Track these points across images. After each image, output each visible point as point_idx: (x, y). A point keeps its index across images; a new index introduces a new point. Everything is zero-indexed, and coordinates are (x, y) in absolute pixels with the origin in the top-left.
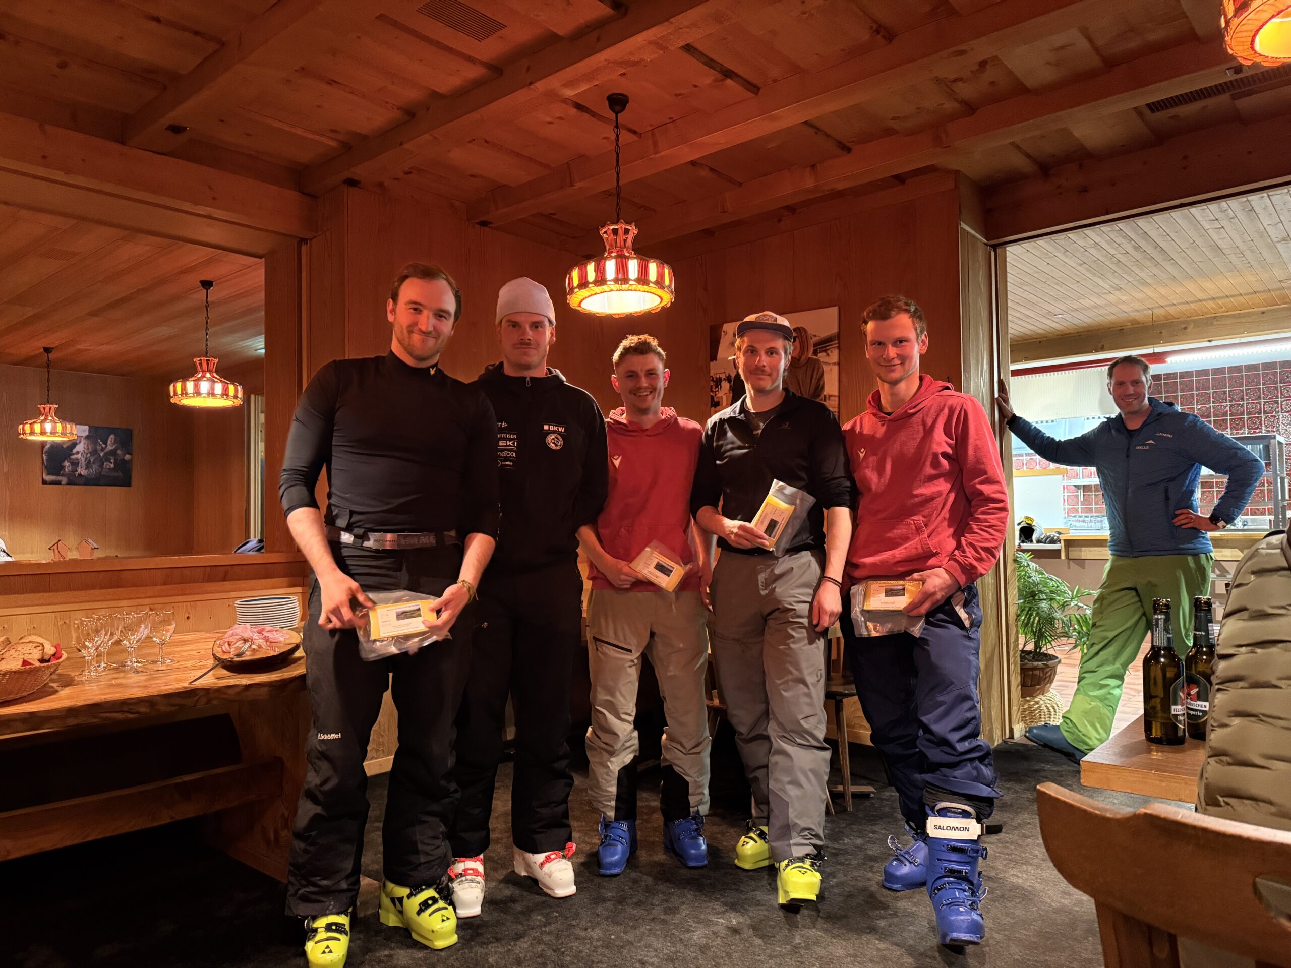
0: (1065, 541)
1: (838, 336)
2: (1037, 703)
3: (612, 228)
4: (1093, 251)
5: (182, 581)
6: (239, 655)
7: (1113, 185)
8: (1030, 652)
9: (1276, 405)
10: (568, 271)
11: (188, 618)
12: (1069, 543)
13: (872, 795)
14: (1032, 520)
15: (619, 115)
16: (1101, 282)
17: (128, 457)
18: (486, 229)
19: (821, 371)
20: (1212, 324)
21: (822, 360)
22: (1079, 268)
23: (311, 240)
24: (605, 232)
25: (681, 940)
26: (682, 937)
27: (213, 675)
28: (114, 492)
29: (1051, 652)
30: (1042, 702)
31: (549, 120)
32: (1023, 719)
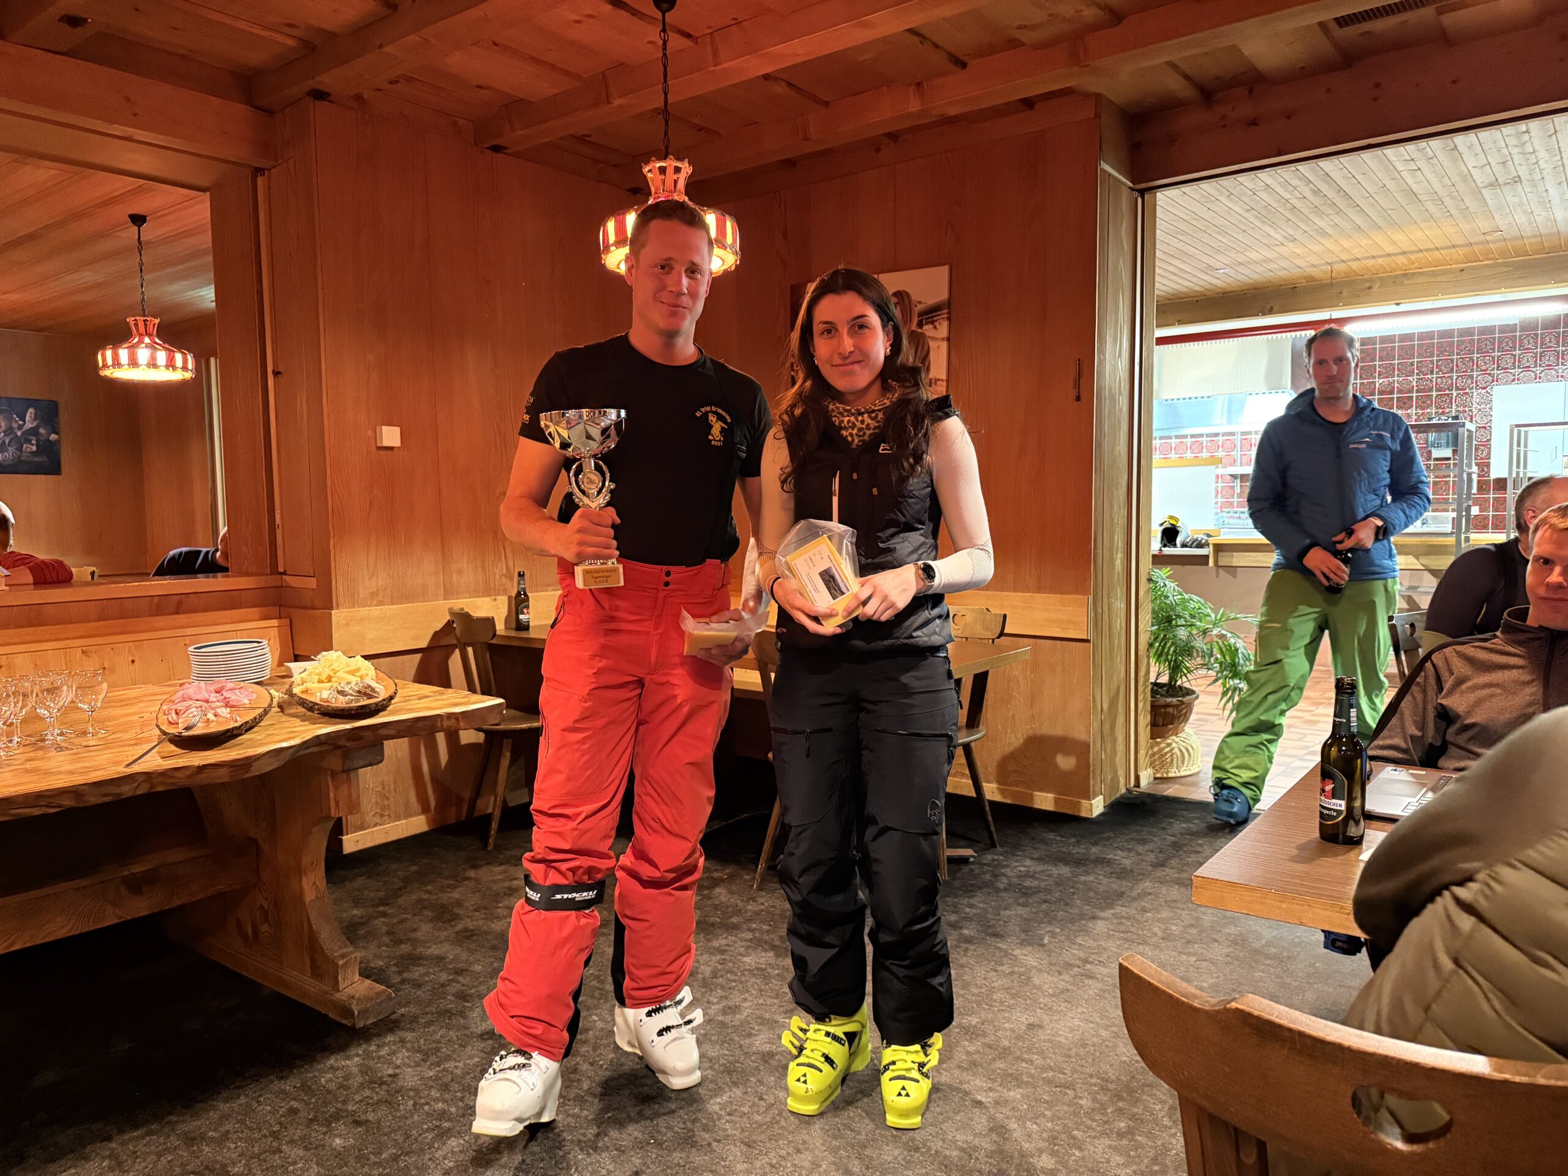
0: (1214, 545)
1: (948, 304)
2: (1169, 745)
3: (658, 165)
4: (1263, 195)
5: (123, 615)
6: (187, 729)
7: (1289, 117)
8: (1164, 685)
9: (1469, 381)
10: (602, 221)
11: (133, 661)
12: (1219, 548)
13: (972, 859)
14: (1177, 520)
15: (667, 14)
16: (1272, 233)
17: (53, 437)
18: (500, 155)
19: (926, 348)
20: (1402, 283)
21: (928, 334)
22: (1246, 215)
23: (269, 170)
24: (650, 171)
25: (741, 1046)
26: (742, 1043)
27: (158, 753)
28: (40, 481)
29: (1187, 685)
30: (1174, 745)
31: (577, 18)
32: (1152, 764)
